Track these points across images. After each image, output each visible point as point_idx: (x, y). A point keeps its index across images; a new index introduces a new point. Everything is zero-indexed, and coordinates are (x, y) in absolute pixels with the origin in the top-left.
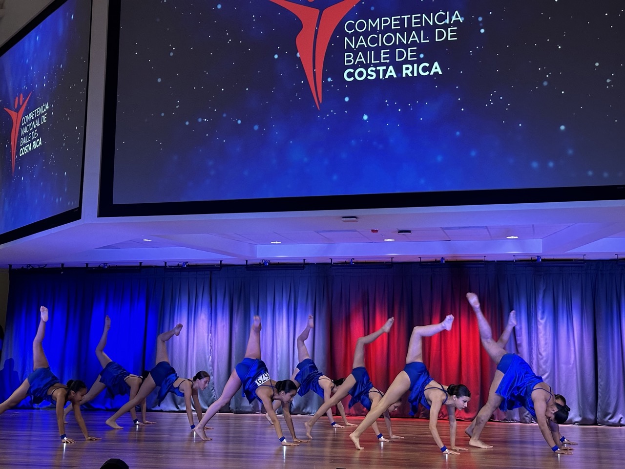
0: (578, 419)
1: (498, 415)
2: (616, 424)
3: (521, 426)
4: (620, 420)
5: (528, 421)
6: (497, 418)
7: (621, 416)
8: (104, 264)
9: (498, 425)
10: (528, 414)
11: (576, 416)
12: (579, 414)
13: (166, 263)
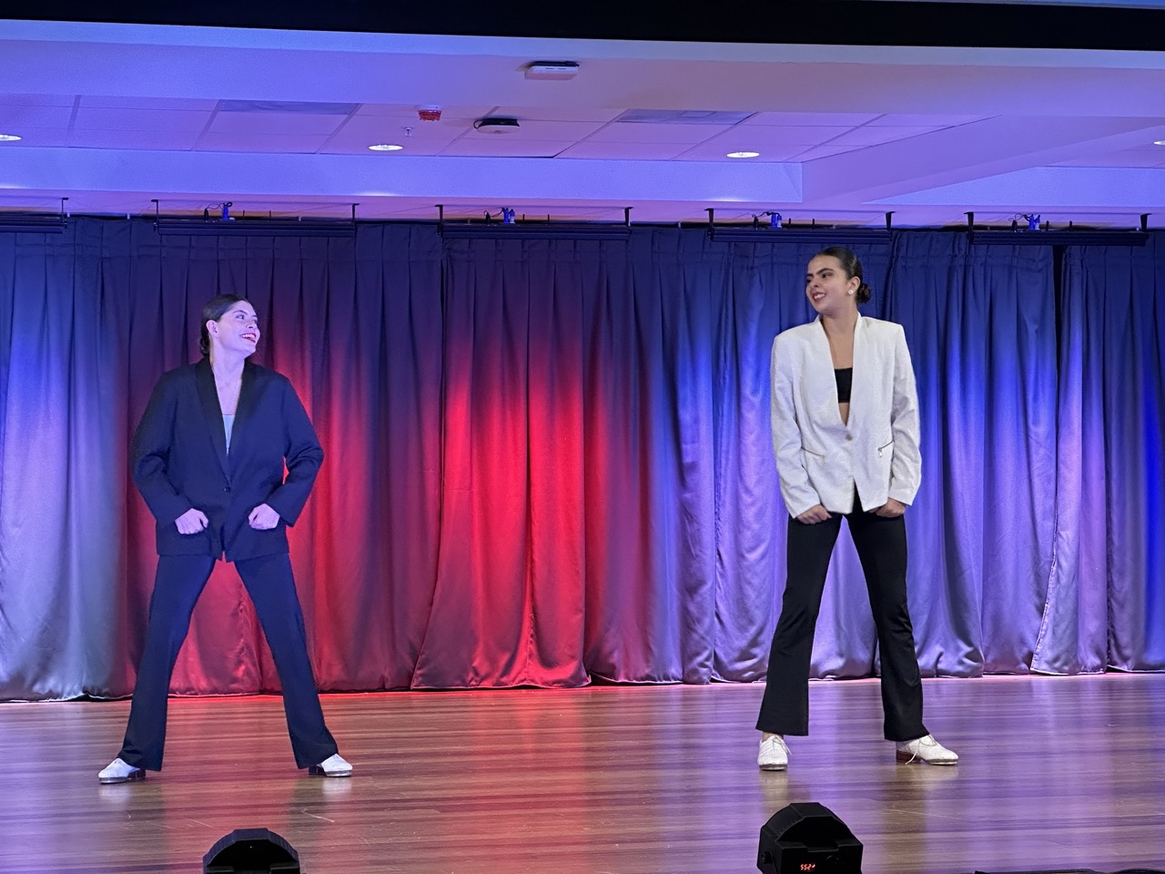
0: (836, 663)
1: (627, 666)
2: (929, 670)
3: (684, 692)
4: (937, 661)
5: (705, 678)
6: (622, 673)
7: (938, 649)
9: (629, 694)
10: (707, 659)
11: (829, 656)
12: (836, 649)
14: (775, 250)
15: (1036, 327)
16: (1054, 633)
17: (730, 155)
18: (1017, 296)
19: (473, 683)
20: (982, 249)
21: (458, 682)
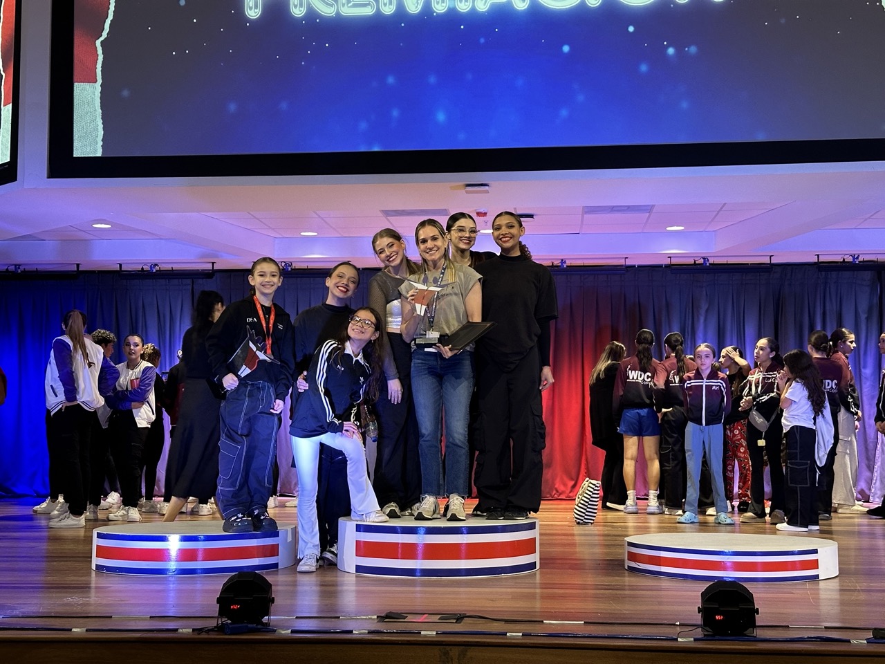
8: (16, 265)
13: (121, 265)
14: (716, 278)
15: (866, 315)
16: (881, 481)
17: (668, 229)
18: (856, 300)
19: (556, 496)
20: (834, 274)
21: (548, 496)
